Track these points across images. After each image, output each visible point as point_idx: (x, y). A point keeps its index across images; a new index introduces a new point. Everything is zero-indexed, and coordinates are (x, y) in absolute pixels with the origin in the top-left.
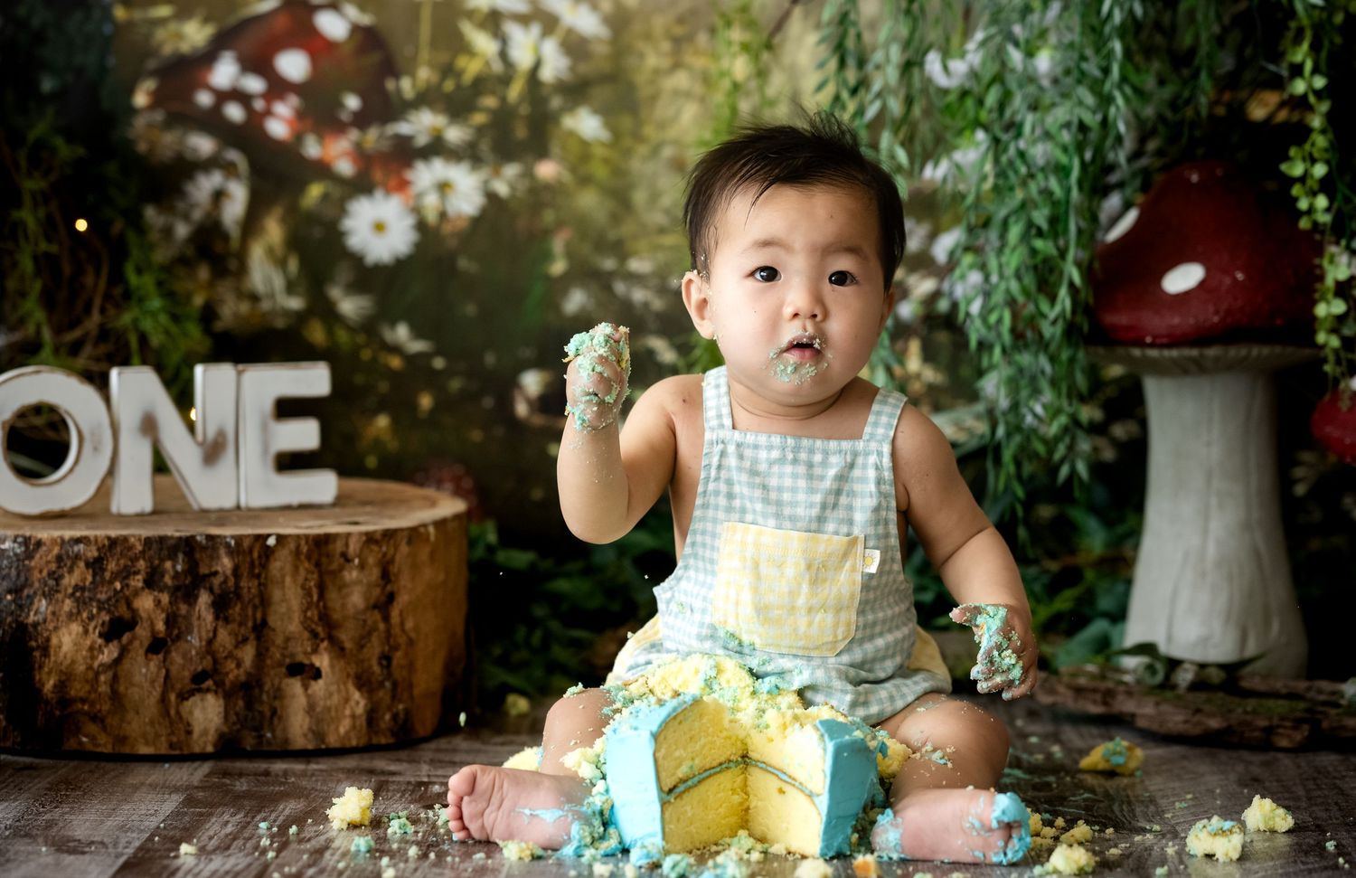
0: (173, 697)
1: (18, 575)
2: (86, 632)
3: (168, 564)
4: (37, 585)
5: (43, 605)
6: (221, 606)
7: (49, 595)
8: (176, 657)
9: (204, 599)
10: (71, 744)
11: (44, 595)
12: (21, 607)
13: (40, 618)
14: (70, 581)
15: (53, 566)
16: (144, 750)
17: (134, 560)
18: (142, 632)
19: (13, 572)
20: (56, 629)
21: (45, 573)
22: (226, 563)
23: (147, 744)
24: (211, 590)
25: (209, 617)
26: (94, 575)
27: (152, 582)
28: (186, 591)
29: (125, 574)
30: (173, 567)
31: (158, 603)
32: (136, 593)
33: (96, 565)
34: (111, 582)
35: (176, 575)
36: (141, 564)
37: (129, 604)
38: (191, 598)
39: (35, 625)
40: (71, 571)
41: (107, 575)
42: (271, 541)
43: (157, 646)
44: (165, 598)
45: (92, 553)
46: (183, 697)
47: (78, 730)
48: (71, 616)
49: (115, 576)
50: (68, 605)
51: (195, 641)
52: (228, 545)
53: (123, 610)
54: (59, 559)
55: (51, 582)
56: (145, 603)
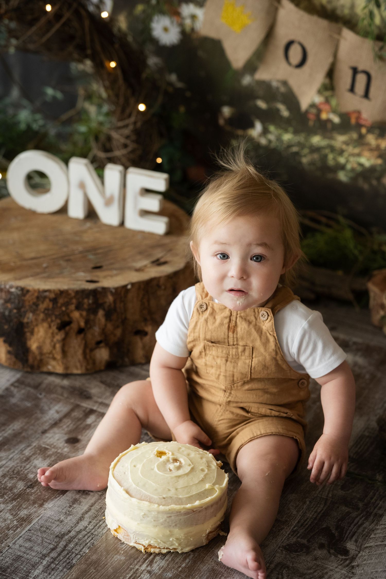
0: (88, 351)
1: (19, 303)
2: (50, 327)
3: (86, 301)
4: (27, 307)
5: (31, 315)
6: (108, 316)
7: (34, 312)
8: (89, 336)
9: (101, 313)
10: (45, 369)
11: (31, 312)
12: (21, 316)
13: (29, 321)
14: (42, 306)
15: (35, 300)
16: (75, 371)
17: (71, 299)
18: (74, 326)
19: (17, 301)
20: (37, 325)
21: (31, 303)
22: (110, 298)
23: (77, 369)
24: (104, 309)
25: (103, 320)
26: (53, 304)
27: (78, 307)
28: (93, 310)
29: (67, 304)
30: (88, 302)
31: (81, 315)
32: (72, 311)
33: (54, 301)
34: (61, 307)
35: (89, 304)
36: (74, 301)
37: (68, 315)
38: (95, 312)
39: (27, 323)
40: (43, 302)
41: (59, 305)
42: (129, 287)
43: (81, 331)
44: (84, 313)
45: (52, 296)
46: (92, 350)
47: (47, 364)
48: (43, 320)
49: (63, 305)
50: (42, 316)
51: (97, 330)
52: (111, 292)
53: (66, 319)
54: (38, 298)
55: (34, 307)
56: (76, 315)
